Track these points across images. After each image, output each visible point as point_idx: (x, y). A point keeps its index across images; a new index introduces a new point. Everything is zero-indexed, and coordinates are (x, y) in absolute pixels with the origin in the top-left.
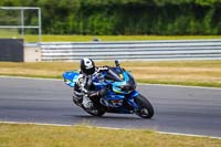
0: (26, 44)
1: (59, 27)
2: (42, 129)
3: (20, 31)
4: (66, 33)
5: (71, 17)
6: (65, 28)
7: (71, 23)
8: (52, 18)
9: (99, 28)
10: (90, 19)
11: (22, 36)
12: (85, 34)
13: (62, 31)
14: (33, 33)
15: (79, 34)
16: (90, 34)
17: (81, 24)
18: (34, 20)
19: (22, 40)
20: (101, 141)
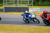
0: (29, 8)
1: (37, 4)
2: (33, 27)
3: (28, 5)
4: (38, 6)
5: (40, 2)
6: (38, 5)
7: (39, 4)
8: (35, 2)
9: (46, 4)
10: (44, 2)
11: (29, 6)
12: (43, 6)
13: (37, 5)
14: (31, 6)
15: (41, 6)
16: (44, 6)
17: (42, 4)
18: (31, 3)
19: (28, 7)
20: (46, 30)
